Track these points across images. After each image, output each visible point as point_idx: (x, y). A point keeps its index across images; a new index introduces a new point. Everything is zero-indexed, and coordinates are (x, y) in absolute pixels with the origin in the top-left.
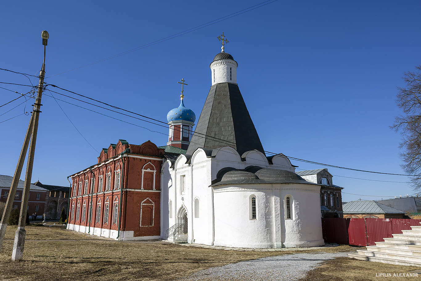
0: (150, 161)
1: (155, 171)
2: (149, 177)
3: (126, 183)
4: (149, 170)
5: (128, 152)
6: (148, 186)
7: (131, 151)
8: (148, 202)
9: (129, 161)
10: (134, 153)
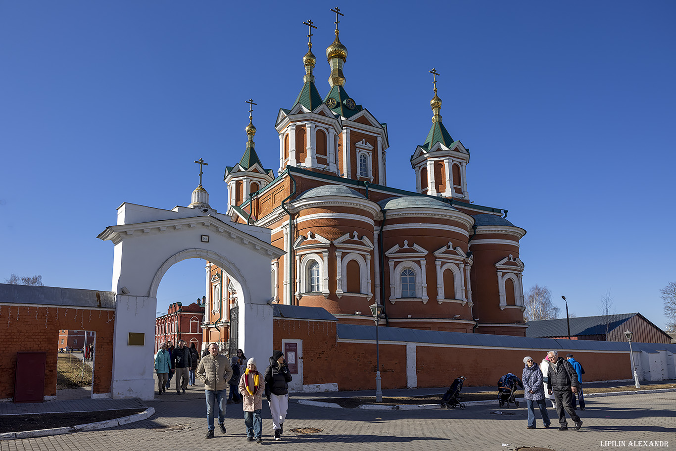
0: (195, 315)
1: (198, 322)
2: (194, 325)
3: (180, 330)
4: (194, 321)
5: (180, 311)
6: (194, 330)
7: (183, 310)
8: (194, 340)
9: (181, 317)
10: (184, 311)
